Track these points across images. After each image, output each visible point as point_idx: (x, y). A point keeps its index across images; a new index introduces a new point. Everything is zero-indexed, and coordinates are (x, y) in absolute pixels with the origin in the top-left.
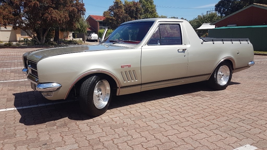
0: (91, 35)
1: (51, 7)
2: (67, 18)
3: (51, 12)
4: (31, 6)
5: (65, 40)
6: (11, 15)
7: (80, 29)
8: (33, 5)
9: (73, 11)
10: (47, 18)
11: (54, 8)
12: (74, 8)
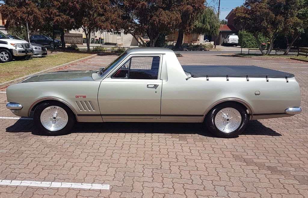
0: (229, 37)
1: (161, 8)
2: (179, 20)
3: (159, 14)
4: (139, 7)
5: (191, 45)
6: (119, 20)
7: (210, 31)
8: (140, 6)
9: (187, 11)
10: (154, 21)
11: (164, 9)
12: (189, 6)
